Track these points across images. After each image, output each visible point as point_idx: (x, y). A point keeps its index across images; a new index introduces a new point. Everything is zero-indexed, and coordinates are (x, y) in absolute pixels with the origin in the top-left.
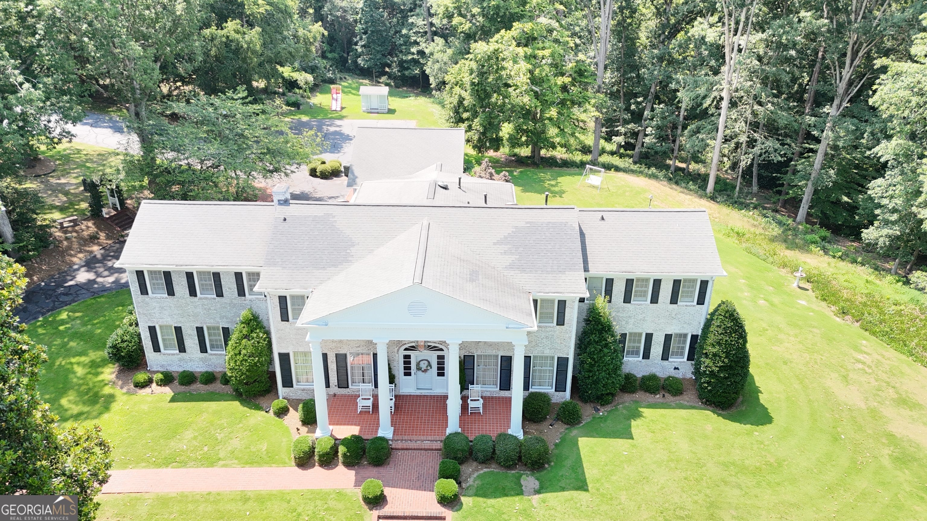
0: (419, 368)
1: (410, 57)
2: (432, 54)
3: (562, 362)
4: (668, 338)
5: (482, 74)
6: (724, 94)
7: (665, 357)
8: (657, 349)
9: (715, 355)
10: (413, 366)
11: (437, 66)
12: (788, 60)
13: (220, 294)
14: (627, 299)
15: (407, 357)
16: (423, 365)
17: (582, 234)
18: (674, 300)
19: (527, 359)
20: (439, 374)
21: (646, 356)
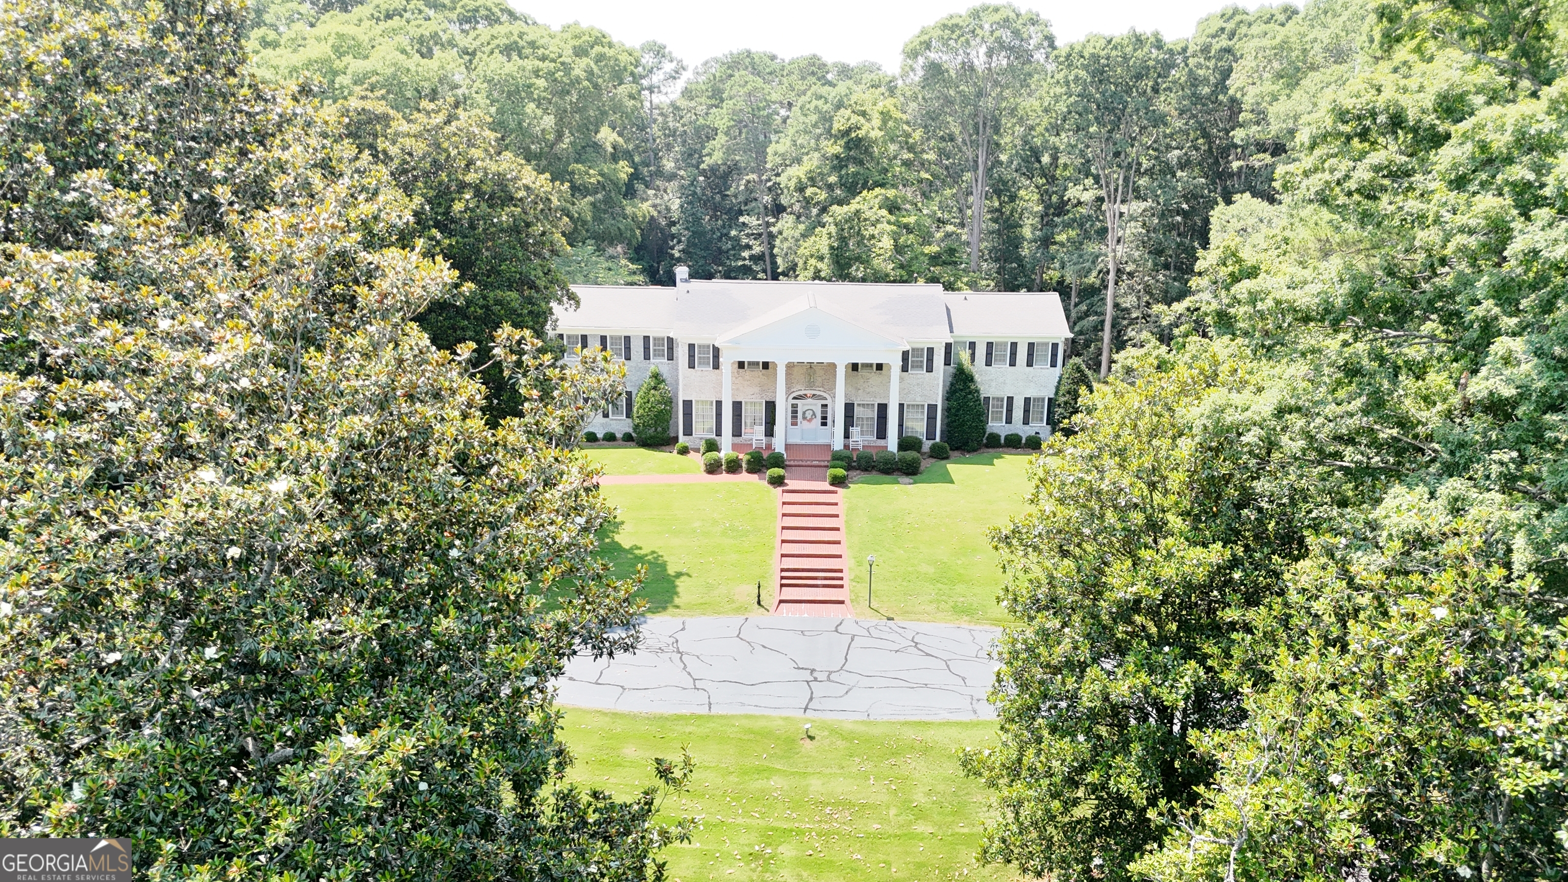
0: (804, 418)
1: (740, 263)
2: (780, 233)
3: (932, 408)
4: (1027, 401)
5: (843, 240)
6: (1111, 266)
7: (1026, 422)
8: (1018, 414)
9: (1066, 403)
10: (800, 415)
11: (786, 245)
12: (1173, 227)
13: (628, 358)
14: (988, 363)
15: (794, 406)
16: (809, 415)
17: (948, 310)
18: (1030, 364)
19: (901, 406)
20: (824, 424)
21: (1009, 421)
